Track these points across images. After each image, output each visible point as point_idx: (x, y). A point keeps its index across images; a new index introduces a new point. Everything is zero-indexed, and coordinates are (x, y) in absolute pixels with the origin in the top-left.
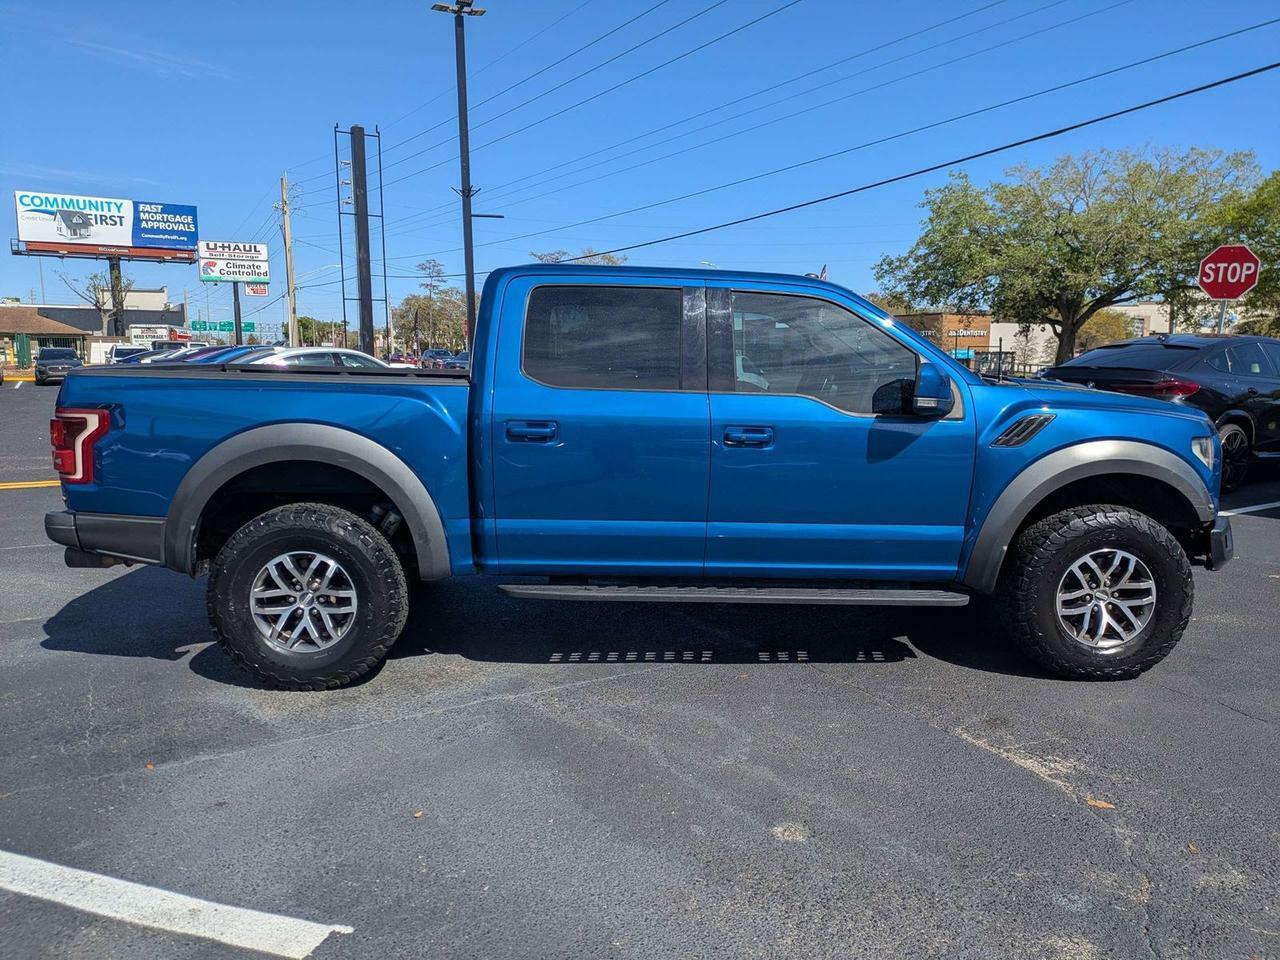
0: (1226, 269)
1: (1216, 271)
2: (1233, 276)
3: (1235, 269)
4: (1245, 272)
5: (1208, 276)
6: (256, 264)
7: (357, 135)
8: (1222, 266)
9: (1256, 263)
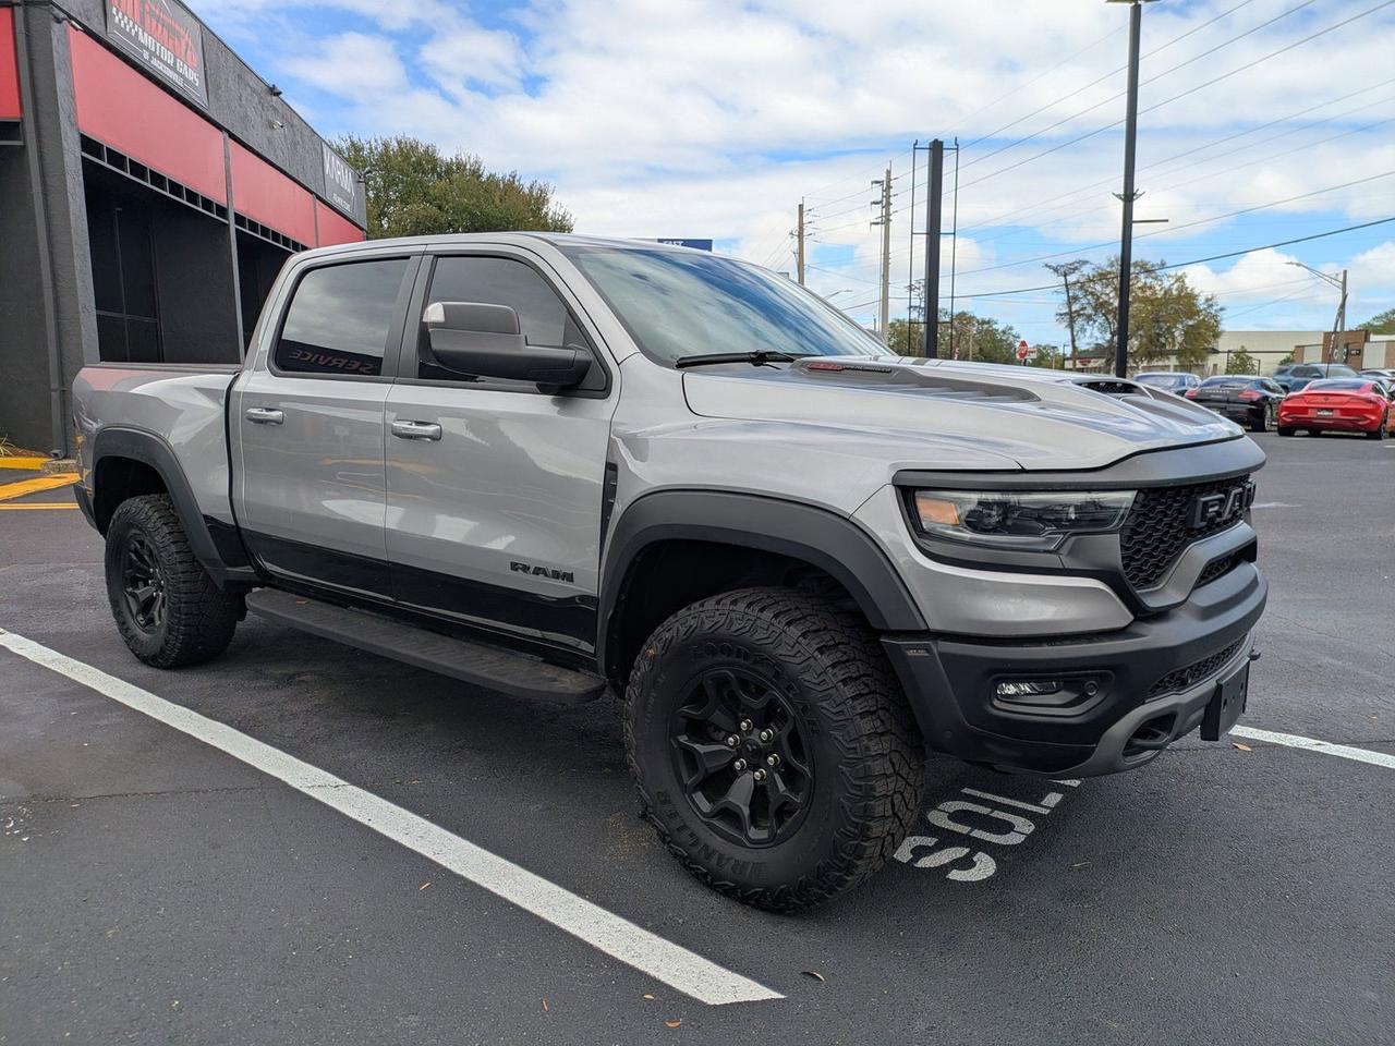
7: (937, 149)
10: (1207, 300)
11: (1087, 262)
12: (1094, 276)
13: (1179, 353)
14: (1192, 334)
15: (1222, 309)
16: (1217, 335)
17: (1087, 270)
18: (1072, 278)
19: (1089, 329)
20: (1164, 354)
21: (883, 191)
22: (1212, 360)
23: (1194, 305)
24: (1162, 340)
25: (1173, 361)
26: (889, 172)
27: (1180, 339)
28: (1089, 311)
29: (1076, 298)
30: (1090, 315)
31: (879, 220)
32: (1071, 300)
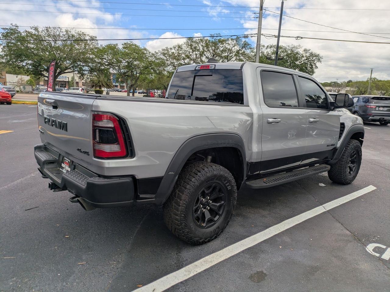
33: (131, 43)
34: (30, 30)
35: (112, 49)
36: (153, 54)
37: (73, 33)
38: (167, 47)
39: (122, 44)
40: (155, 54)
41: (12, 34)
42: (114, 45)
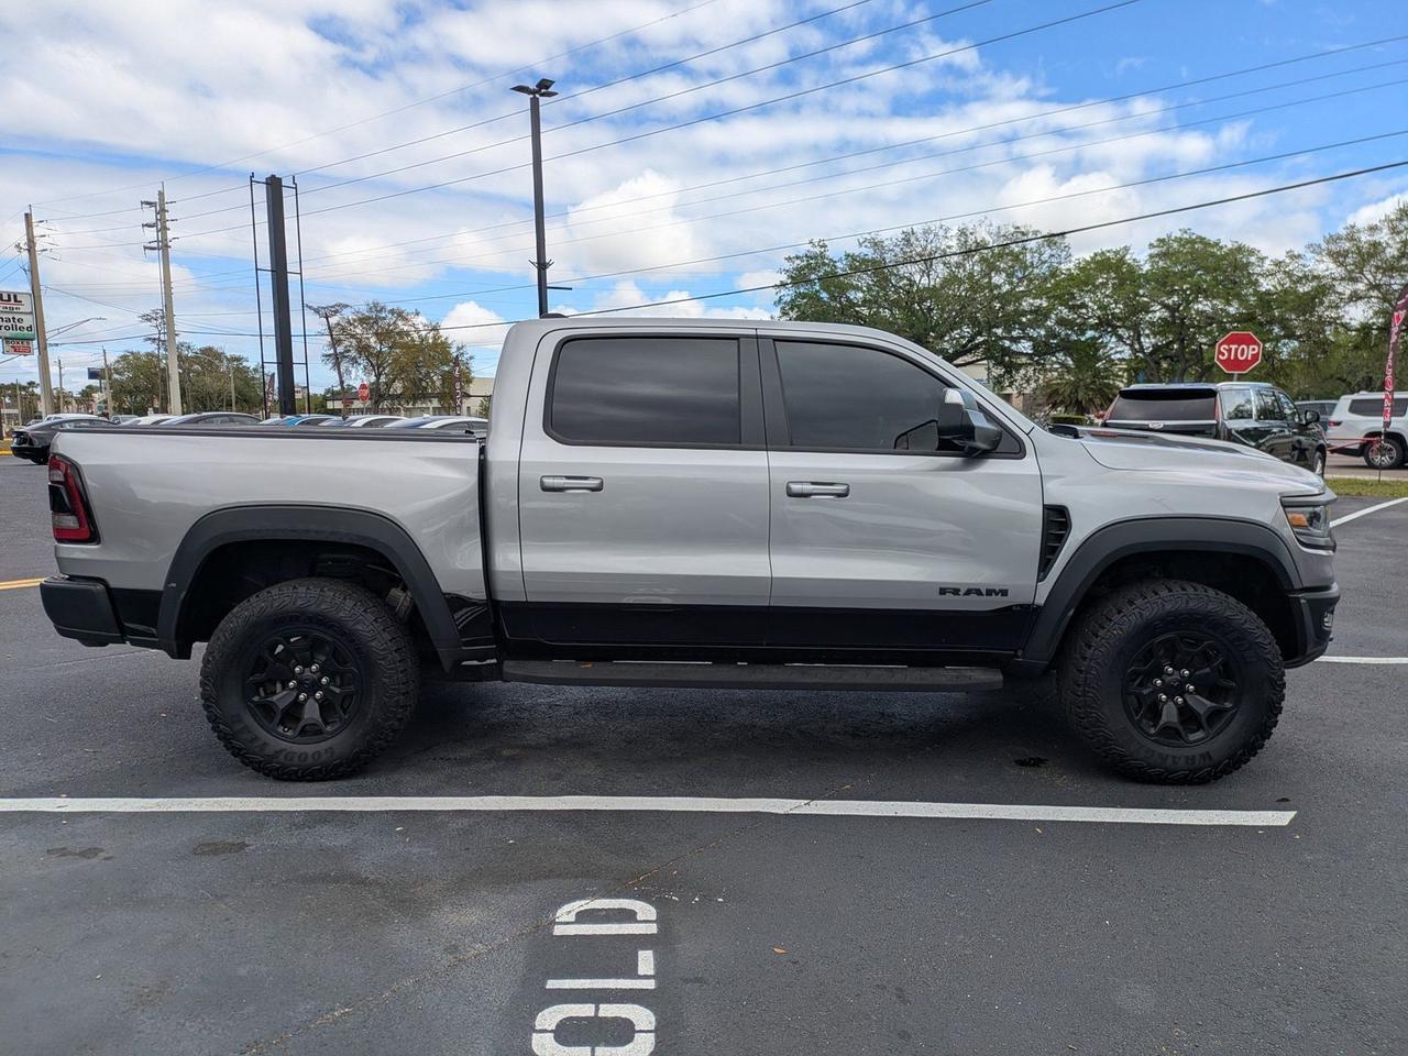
0: (1237, 350)
1: (1229, 351)
2: (1242, 355)
3: (1243, 349)
4: (1251, 352)
5: (1224, 355)
6: (17, 317)
7: (274, 185)
8: (1234, 347)
9: (1259, 345)
10: (459, 349)
11: (347, 306)
12: (355, 321)
13: (441, 397)
14: (448, 379)
15: (471, 358)
16: (469, 381)
17: (348, 314)
18: (333, 320)
19: (354, 371)
20: (425, 397)
21: (157, 213)
22: (467, 403)
23: (449, 352)
24: (424, 384)
25: (436, 403)
26: (161, 194)
27: (438, 384)
28: (353, 353)
29: (339, 342)
30: (354, 358)
31: (155, 245)
32: (335, 343)
33: (1186, 236)
34: (856, 250)
35: (1111, 266)
36: (1278, 264)
37: (983, 234)
38: (1353, 227)
39: (1151, 246)
40: (1288, 261)
41: (813, 269)
42: (1116, 253)
